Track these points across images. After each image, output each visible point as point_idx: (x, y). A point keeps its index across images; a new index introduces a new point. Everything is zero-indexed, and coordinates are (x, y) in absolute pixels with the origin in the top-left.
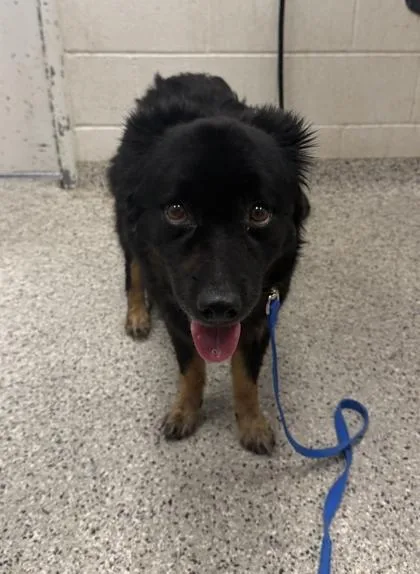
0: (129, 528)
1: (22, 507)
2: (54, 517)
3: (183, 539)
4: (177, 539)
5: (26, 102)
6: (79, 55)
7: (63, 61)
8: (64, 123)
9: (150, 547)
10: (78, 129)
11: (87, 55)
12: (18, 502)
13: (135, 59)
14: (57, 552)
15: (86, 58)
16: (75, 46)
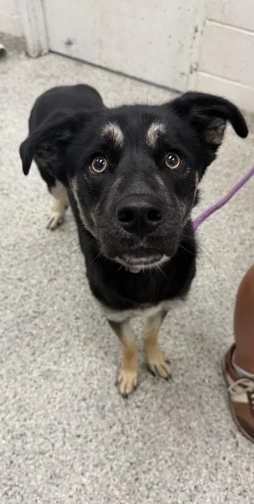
0: (91, 325)
1: (57, 292)
2: (66, 304)
3: (108, 342)
4: (106, 340)
5: (180, 42)
6: (216, 24)
7: (204, 24)
8: (194, 66)
9: (94, 338)
10: (201, 73)
11: (219, 25)
12: (57, 289)
13: (250, 36)
14: (58, 319)
15: (218, 27)
16: (214, 17)
